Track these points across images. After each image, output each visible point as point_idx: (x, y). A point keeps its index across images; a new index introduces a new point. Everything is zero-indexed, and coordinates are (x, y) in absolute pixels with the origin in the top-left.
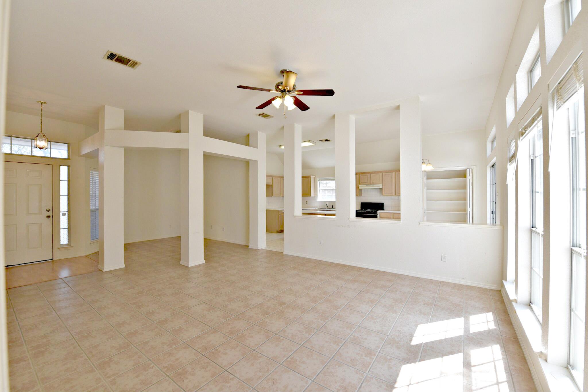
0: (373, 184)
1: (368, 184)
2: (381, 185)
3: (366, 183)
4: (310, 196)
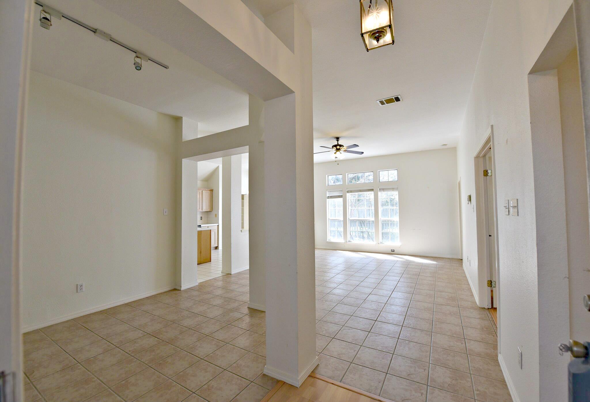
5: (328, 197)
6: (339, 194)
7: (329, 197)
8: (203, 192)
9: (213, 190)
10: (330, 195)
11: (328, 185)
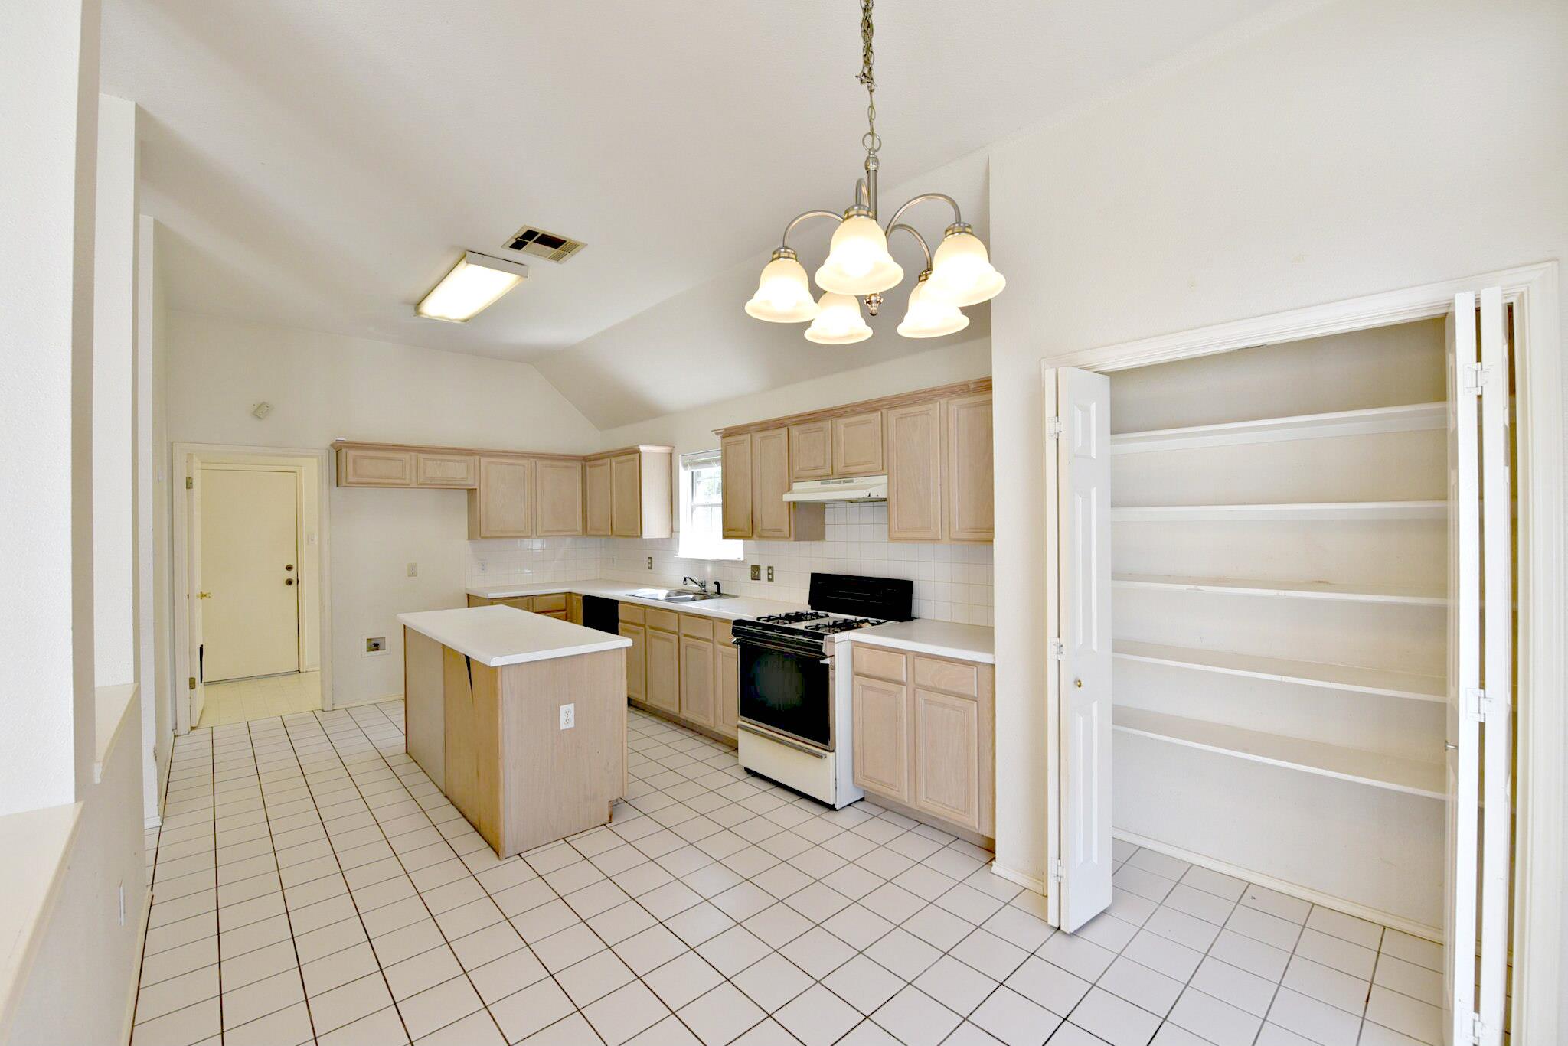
1: (828, 477)
2: (888, 478)
3: (820, 472)
4: (637, 536)
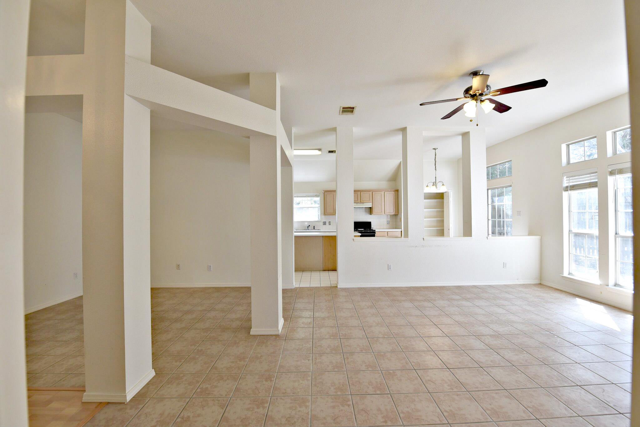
0: (363, 203)
1: (358, 203)
2: (371, 204)
3: (357, 202)
5: (567, 187)
6: (591, 179)
7: (567, 189)
8: (385, 193)
9: (398, 190)
10: (571, 184)
11: (568, 162)
